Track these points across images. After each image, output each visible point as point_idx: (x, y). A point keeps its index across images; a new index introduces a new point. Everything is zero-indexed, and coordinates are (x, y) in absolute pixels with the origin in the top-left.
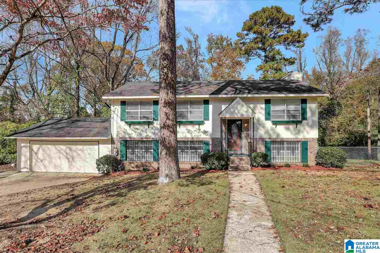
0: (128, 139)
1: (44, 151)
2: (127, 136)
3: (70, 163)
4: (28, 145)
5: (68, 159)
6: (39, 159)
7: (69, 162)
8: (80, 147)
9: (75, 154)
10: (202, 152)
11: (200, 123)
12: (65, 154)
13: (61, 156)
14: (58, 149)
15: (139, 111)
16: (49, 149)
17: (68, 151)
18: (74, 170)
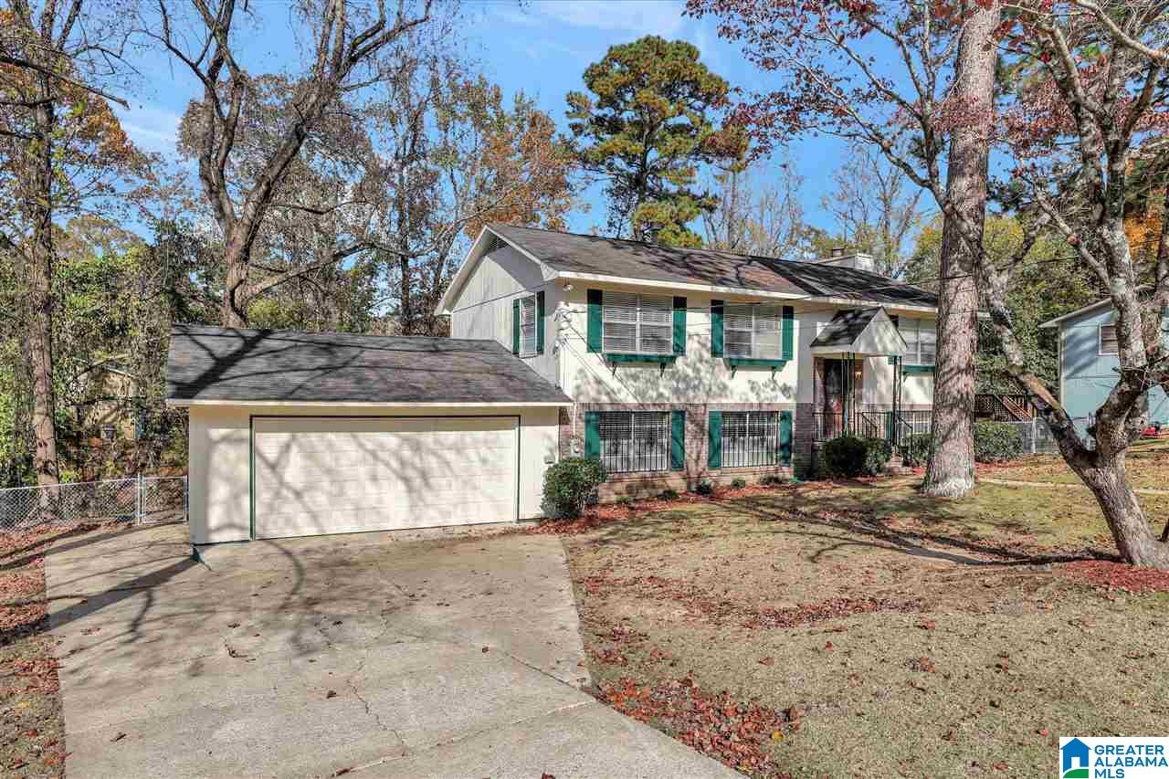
0: (608, 409)
1: (310, 454)
2: (604, 399)
3: (414, 495)
4: (246, 433)
5: (406, 480)
6: (289, 487)
7: (410, 490)
8: (451, 437)
9: (433, 462)
10: (774, 439)
11: (774, 366)
12: (395, 464)
13: (381, 469)
14: (370, 446)
15: (638, 323)
16: (330, 446)
17: (407, 453)
18: (430, 519)
